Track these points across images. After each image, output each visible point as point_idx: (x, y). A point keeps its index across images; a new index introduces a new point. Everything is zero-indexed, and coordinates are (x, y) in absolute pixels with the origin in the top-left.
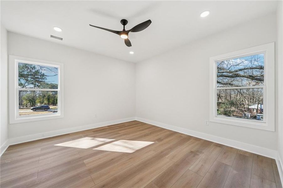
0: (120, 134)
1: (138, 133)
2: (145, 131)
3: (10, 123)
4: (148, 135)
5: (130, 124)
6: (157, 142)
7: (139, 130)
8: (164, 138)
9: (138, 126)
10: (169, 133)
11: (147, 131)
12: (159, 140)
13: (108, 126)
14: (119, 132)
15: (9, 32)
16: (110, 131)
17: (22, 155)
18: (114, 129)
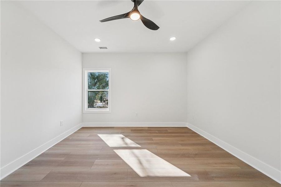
0: (152, 142)
1: (176, 147)
2: (190, 148)
3: (83, 112)
4: (189, 157)
5: (175, 131)
6: (196, 178)
7: (182, 142)
8: (215, 177)
9: (184, 136)
10: (239, 168)
11: (191, 149)
12: (205, 176)
13: (149, 127)
14: (153, 138)
15: (83, 54)
16: (146, 134)
17: (78, 136)
18: (151, 133)
